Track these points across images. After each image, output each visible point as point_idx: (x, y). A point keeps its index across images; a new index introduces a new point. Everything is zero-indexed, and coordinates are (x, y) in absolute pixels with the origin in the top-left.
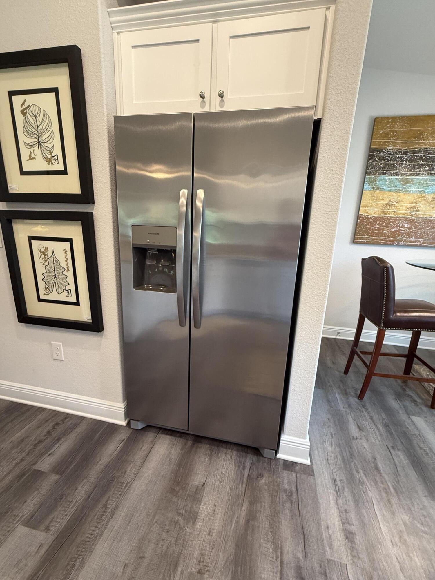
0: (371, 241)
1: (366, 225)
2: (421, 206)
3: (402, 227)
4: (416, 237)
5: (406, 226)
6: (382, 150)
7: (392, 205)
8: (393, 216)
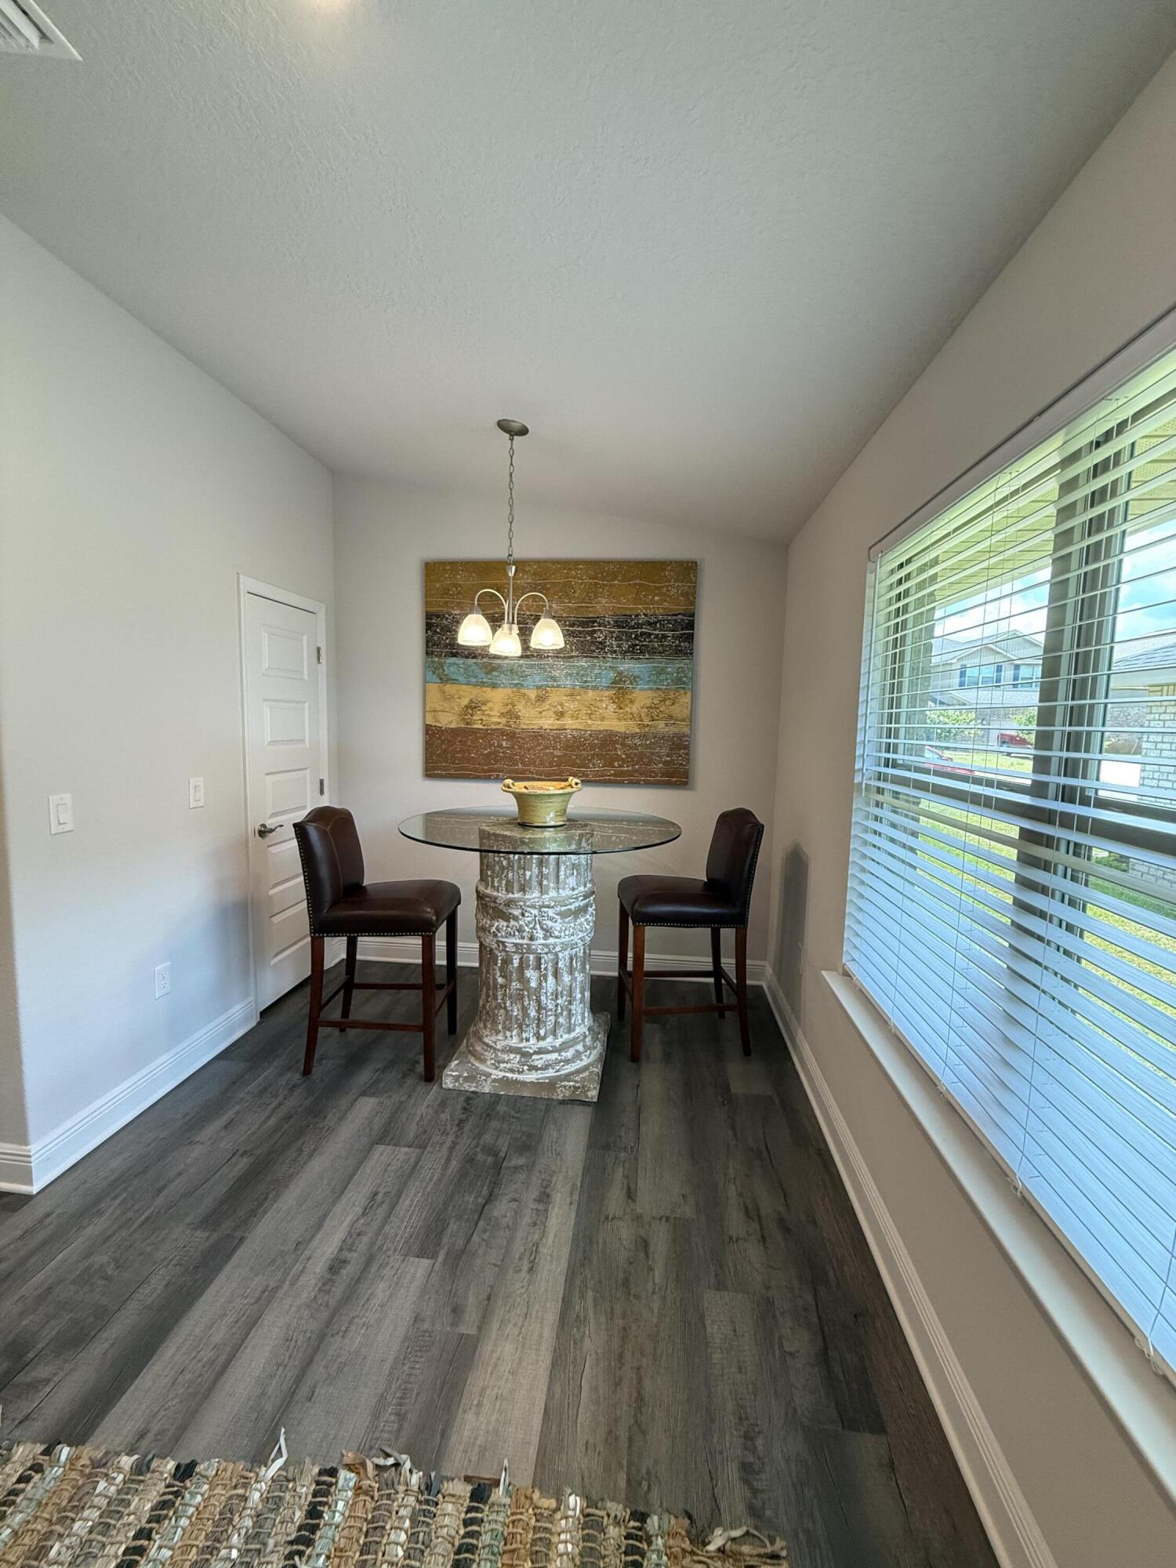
0: (452, 772)
1: (441, 744)
2: (521, 709)
3: (498, 746)
4: (523, 764)
5: (504, 744)
6: (444, 616)
7: (475, 707)
8: (481, 727)
